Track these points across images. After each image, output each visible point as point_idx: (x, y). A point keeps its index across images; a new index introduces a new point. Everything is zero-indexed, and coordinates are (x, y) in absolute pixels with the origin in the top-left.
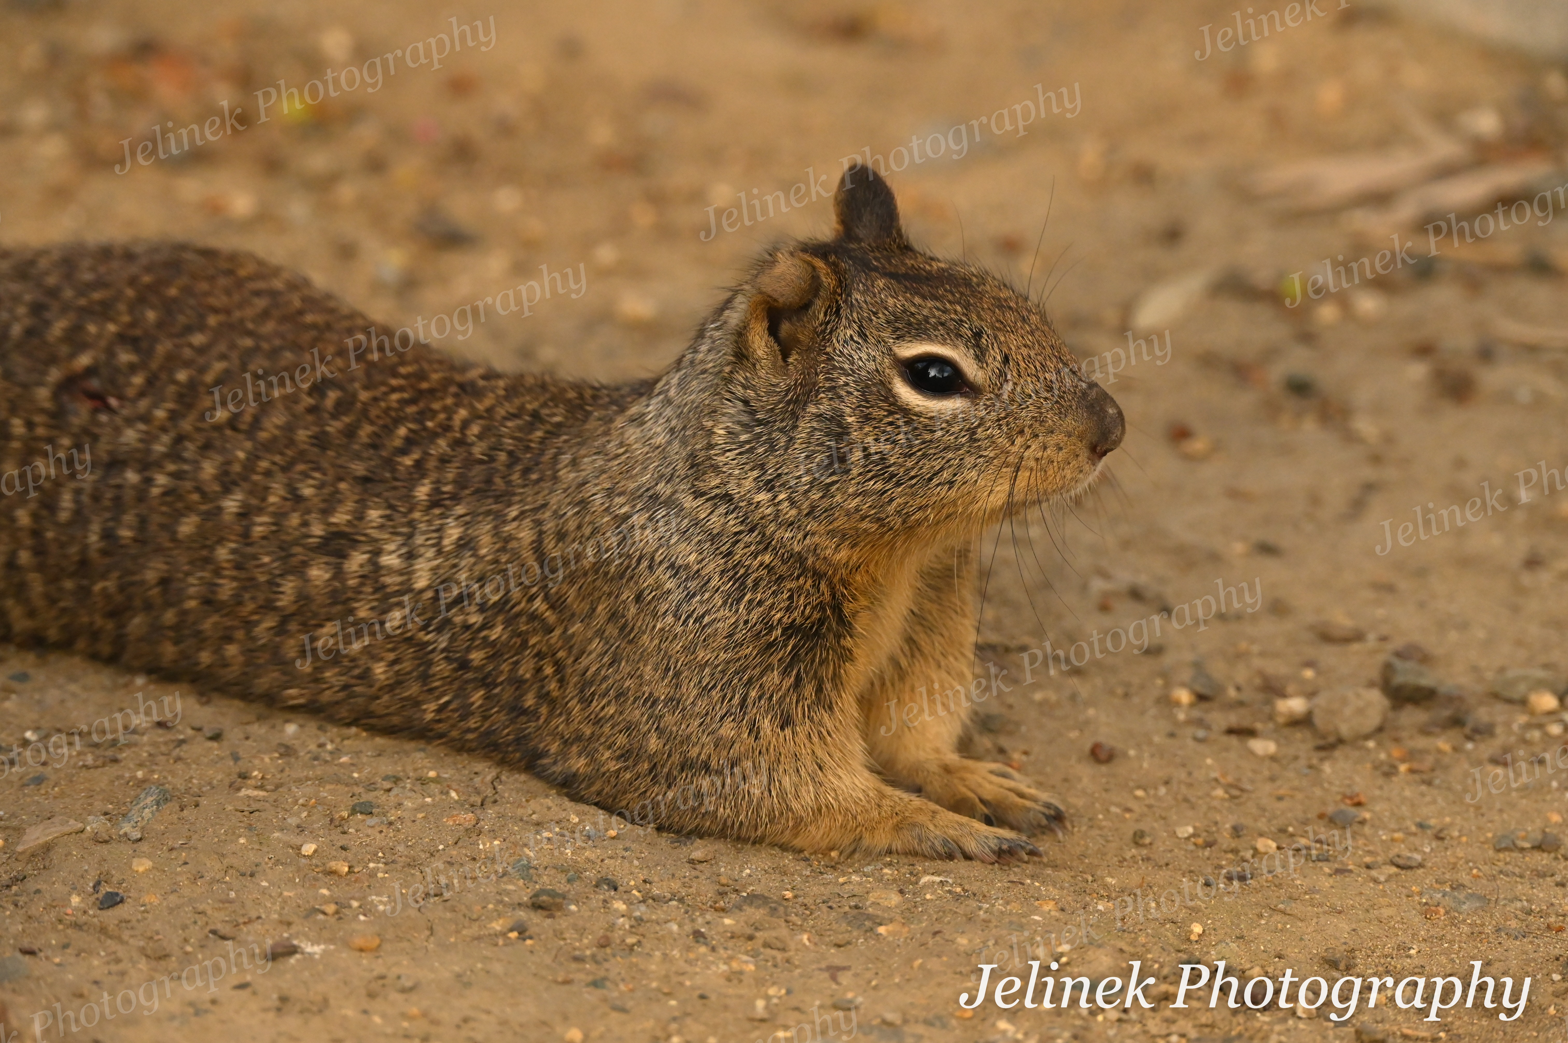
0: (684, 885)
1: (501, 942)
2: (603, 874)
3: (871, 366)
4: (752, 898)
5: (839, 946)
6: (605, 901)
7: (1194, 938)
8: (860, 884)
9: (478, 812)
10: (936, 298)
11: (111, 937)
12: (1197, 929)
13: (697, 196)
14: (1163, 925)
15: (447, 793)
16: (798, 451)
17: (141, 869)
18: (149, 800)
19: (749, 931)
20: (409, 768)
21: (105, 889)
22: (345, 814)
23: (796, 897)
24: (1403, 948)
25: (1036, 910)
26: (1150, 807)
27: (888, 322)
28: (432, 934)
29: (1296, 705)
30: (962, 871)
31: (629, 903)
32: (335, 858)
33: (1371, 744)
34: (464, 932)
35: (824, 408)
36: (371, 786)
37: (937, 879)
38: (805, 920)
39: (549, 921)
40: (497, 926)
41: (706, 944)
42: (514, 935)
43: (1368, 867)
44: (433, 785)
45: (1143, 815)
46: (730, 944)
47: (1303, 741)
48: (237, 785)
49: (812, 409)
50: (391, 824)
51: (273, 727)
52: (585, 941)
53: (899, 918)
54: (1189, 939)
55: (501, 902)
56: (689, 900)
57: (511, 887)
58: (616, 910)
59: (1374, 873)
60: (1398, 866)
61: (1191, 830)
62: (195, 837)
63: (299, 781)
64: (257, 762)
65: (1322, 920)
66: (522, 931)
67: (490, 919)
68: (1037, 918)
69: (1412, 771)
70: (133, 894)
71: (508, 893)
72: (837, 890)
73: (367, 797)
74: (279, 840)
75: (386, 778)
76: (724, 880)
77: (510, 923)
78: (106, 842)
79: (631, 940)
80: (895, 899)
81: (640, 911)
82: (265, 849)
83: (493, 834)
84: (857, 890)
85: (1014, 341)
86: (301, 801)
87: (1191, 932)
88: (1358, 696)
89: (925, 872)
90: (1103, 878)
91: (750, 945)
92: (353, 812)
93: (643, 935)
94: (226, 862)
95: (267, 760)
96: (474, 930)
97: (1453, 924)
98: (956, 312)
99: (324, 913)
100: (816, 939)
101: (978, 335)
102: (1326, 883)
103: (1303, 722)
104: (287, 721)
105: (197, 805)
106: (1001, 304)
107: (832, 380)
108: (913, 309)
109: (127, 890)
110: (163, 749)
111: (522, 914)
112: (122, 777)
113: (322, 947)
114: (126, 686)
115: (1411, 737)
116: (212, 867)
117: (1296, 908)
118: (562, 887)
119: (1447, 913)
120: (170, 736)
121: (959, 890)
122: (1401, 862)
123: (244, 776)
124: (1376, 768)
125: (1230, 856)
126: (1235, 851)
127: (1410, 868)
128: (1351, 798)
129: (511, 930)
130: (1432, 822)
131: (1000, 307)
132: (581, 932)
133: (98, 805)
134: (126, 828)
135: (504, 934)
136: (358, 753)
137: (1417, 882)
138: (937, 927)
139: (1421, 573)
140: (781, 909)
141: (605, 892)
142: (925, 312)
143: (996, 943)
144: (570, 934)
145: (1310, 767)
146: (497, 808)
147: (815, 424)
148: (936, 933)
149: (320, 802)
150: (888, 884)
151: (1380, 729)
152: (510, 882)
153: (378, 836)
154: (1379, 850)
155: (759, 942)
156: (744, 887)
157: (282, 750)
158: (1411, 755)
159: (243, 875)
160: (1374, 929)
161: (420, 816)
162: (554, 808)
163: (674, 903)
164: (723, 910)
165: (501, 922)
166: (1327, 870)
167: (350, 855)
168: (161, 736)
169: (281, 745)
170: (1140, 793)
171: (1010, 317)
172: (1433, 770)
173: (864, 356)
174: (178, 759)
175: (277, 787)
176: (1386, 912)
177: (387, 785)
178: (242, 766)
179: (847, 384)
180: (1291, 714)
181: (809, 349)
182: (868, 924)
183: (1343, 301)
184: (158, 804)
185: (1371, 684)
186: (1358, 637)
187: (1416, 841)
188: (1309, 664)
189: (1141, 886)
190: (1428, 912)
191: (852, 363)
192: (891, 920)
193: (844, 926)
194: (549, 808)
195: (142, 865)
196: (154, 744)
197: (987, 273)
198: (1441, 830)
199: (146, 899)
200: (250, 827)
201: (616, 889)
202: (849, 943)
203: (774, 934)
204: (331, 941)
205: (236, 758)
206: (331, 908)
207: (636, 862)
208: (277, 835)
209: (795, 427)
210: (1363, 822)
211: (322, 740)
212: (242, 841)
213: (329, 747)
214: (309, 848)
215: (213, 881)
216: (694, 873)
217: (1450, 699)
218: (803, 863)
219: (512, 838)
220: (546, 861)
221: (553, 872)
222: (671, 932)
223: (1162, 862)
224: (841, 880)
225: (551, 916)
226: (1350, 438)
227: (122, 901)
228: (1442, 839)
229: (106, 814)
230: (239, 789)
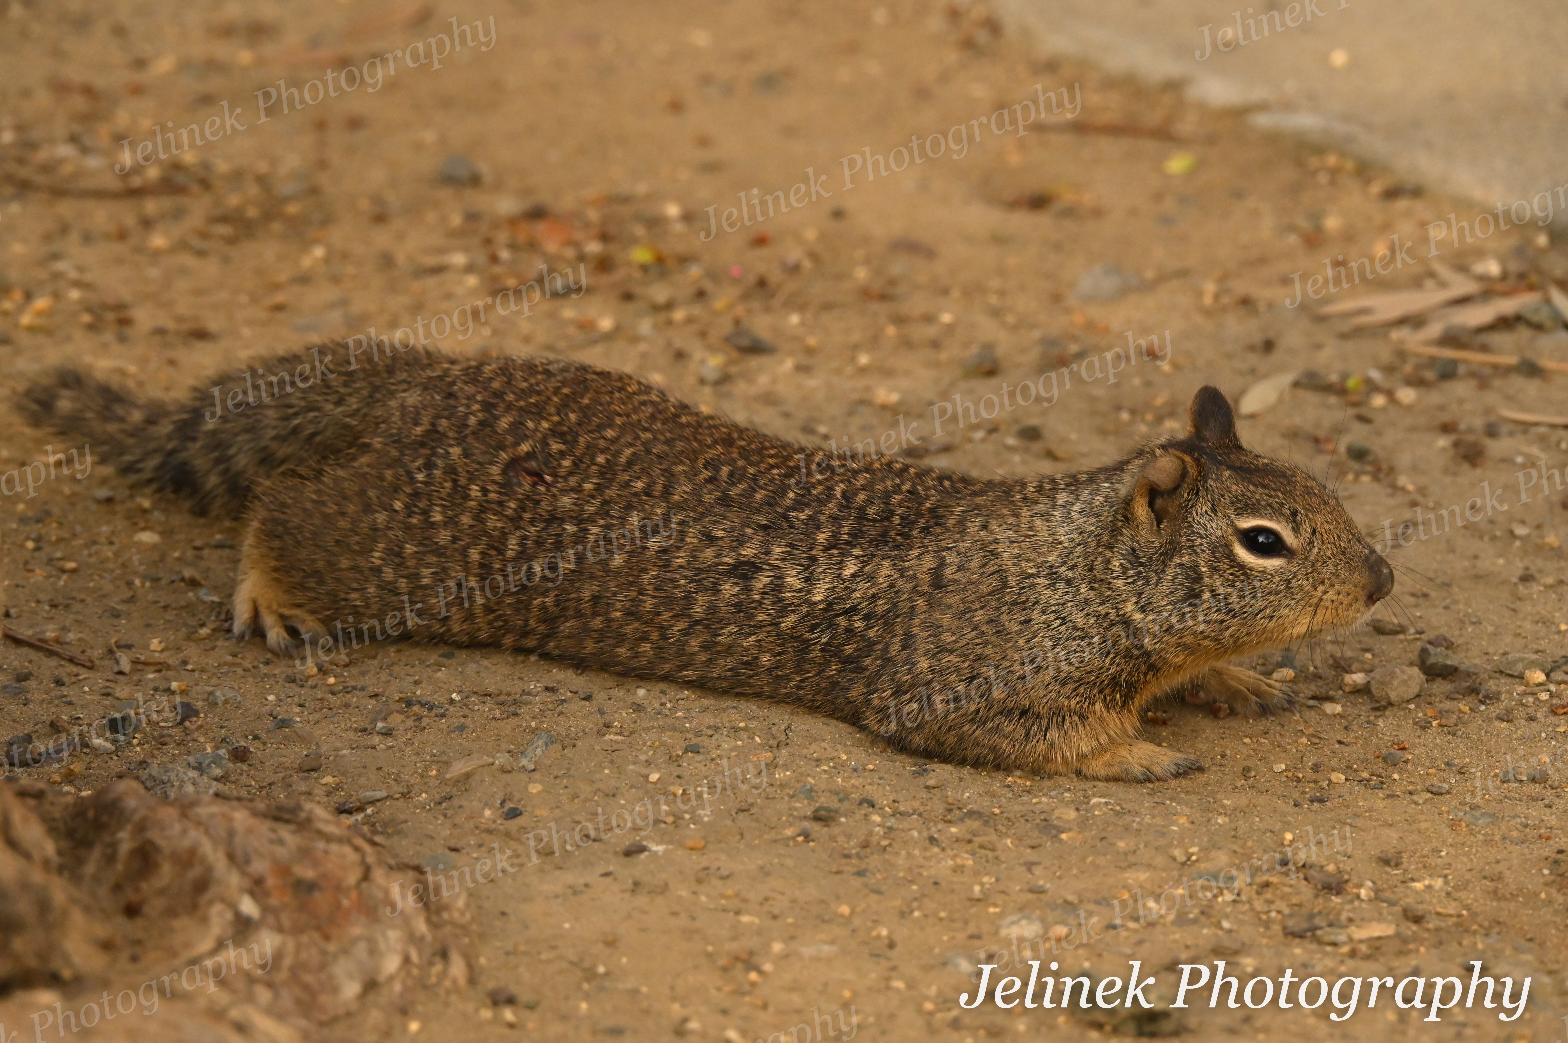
0: (922, 804)
1: (791, 843)
2: (864, 796)
3: (1219, 533)
4: (971, 814)
5: (1033, 847)
6: (866, 815)
7: (1286, 843)
8: (1048, 804)
9: (775, 751)
10: (1264, 487)
11: (513, 839)
12: (1289, 836)
13: (929, 319)
14: (1264, 833)
15: (753, 738)
16: (1165, 587)
17: (535, 791)
18: (540, 742)
19: (968, 837)
20: (726, 720)
21: (509, 805)
22: (680, 753)
23: (1002, 813)
24: (1436, 851)
25: (1174, 823)
26: (1254, 750)
27: (1232, 503)
28: (742, 838)
29: (1358, 678)
30: (1121, 795)
31: (883, 816)
32: (673, 784)
33: (1412, 706)
34: (766, 837)
35: (1185, 560)
36: (699, 734)
37: (1103, 800)
38: (1008, 829)
39: (826, 829)
40: (789, 832)
41: (938, 846)
42: (800, 839)
43: (1410, 793)
44: (742, 733)
45: (1249, 756)
46: (956, 846)
47: (1363, 704)
48: (603, 732)
49: (1176, 560)
50: (713, 760)
51: (629, 691)
52: (852, 843)
53: (1075, 827)
54: (1282, 844)
55: (791, 815)
56: (925, 815)
57: (798, 805)
58: (874, 822)
59: (1415, 798)
60: (1432, 793)
61: (1284, 767)
62: (573, 768)
63: (647, 730)
64: (617, 715)
65: (1378, 831)
66: (807, 836)
67: (784, 828)
68: (1175, 828)
69: (1440, 725)
70: (529, 809)
71: (796, 809)
72: (1031, 808)
73: (695, 741)
74: (633, 771)
75: (709, 727)
76: (950, 800)
77: (798, 831)
78: (509, 772)
79: (884, 843)
80: (1072, 814)
81: (892, 822)
82: (623, 777)
83: (786, 767)
84: (1045, 808)
85: (1319, 518)
86: (649, 743)
87: (1284, 839)
88: (1403, 672)
89: (1094, 795)
90: (1221, 800)
91: (969, 847)
92: (686, 751)
93: (893, 839)
94: (595, 786)
95: (624, 714)
96: (772, 835)
97: (1472, 834)
98: (1278, 497)
99: (665, 823)
100: (1017, 842)
101: (1294, 514)
102: (1381, 804)
103: (1364, 691)
104: (638, 687)
105: (574, 746)
106: (1309, 491)
107: (1191, 541)
108: (1249, 494)
109: (524, 806)
110: (550, 706)
111: (806, 824)
112: (521, 726)
113: (664, 847)
114: (523, 662)
115: (1441, 702)
116: (585, 789)
117: (1359, 822)
118: (834, 804)
119: (1467, 826)
120: (554, 698)
121: (1118, 808)
122: (1434, 790)
123: (608, 726)
124: (1416, 723)
125: (1312, 785)
126: (1315, 782)
127: (1442, 794)
128: (1398, 744)
129: (799, 835)
130: (1456, 761)
131: (1308, 493)
132: (849, 837)
133: (504, 746)
134: (524, 762)
135: (793, 838)
136: (689, 710)
137: (1447, 804)
138: (1103, 834)
139: (1446, 585)
140: (992, 821)
141: (865, 809)
142: (1257, 497)
143: (1146, 846)
144: (841, 839)
145: (1368, 722)
146: (788, 749)
147: (1178, 570)
148: (1102, 839)
149: (663, 744)
150: (1067, 804)
151: (1418, 696)
152: (798, 801)
153: (703, 768)
154: (1418, 780)
155: (976, 845)
156: (965, 806)
157: (635, 707)
158: (1441, 714)
159: (607, 795)
160: (1415, 837)
161: (734, 754)
162: (829, 749)
163: (915, 817)
164: (950, 822)
165: (791, 829)
166: (1381, 795)
167: (683, 782)
168: (548, 697)
169: (633, 703)
170: (1247, 740)
171: (1315, 501)
172: (1456, 725)
173: (1214, 526)
174: (561, 713)
175: (631, 733)
176: (1424, 825)
177: (710, 732)
178: (607, 718)
179: (1201, 545)
180: (1355, 684)
181: (1175, 519)
182: (1054, 832)
183: (1390, 394)
184: (546, 745)
185: (1411, 664)
186: (1402, 630)
187: (1446, 775)
188: (1367, 650)
189: (1248, 806)
190: (1453, 825)
191: (1206, 530)
192: (1070, 830)
193: (1036, 833)
194: (825, 749)
195: (535, 788)
196: (544, 703)
197: (1296, 467)
198: (1462, 767)
199: (538, 812)
200: (612, 762)
201: (873, 806)
202: (1040, 845)
203: (986, 838)
204: (670, 842)
205: (602, 712)
206: (670, 819)
207: (888, 788)
208: (631, 767)
209: (1163, 571)
210: (1406, 762)
211: (664, 700)
212: (607, 771)
213: (668, 705)
214: (654, 777)
215: (586, 800)
216: (929, 795)
217: (1468, 674)
218: (1006, 789)
219: (800, 770)
220: (823, 786)
221: (828, 794)
222: (913, 838)
223: (1263, 790)
224: (1034, 801)
225: (827, 826)
226: (1396, 489)
227: (521, 814)
228: (1464, 773)
229: (509, 752)
230: (604, 735)
